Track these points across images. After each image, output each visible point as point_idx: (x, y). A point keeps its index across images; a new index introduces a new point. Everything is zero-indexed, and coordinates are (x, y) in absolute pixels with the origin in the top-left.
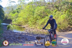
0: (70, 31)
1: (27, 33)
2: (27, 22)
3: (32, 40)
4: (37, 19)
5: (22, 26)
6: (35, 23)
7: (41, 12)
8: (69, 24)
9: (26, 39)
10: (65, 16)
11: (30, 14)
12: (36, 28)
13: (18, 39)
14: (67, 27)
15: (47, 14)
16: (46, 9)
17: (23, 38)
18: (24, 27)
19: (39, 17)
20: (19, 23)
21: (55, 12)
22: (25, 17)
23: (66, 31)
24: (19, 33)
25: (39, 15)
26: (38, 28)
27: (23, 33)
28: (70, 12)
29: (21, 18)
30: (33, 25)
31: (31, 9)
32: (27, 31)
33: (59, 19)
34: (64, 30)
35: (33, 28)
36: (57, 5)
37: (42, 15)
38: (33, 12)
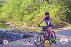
0: (62, 27)
1: (13, 31)
2: (12, 18)
3: (18, 39)
4: (24, 14)
5: (6, 23)
6: (21, 19)
7: (28, 6)
8: (61, 19)
9: (11, 39)
11: (15, 8)
12: (23, 24)
13: (1, 39)
14: (59, 23)
15: (36, 8)
16: (34, 2)
17: (8, 37)
18: (8, 24)
19: (26, 12)
20: (2, 20)
22: (9, 11)
23: (58, 28)
24: (3, 32)
25: (27, 10)
26: (25, 24)
27: (8, 31)
29: (4, 14)
30: (20, 22)
31: (16, 2)
32: (12, 29)
34: (55, 26)
35: (19, 24)
37: (30, 9)
38: (19, 6)
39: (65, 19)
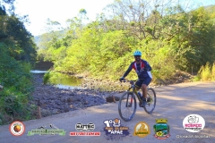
0: (180, 82)
8: (178, 67)
10: (168, 49)
14: (174, 74)
21: (147, 42)
28: (179, 41)
33: (155, 57)
36: (150, 27)
39: (185, 66)
